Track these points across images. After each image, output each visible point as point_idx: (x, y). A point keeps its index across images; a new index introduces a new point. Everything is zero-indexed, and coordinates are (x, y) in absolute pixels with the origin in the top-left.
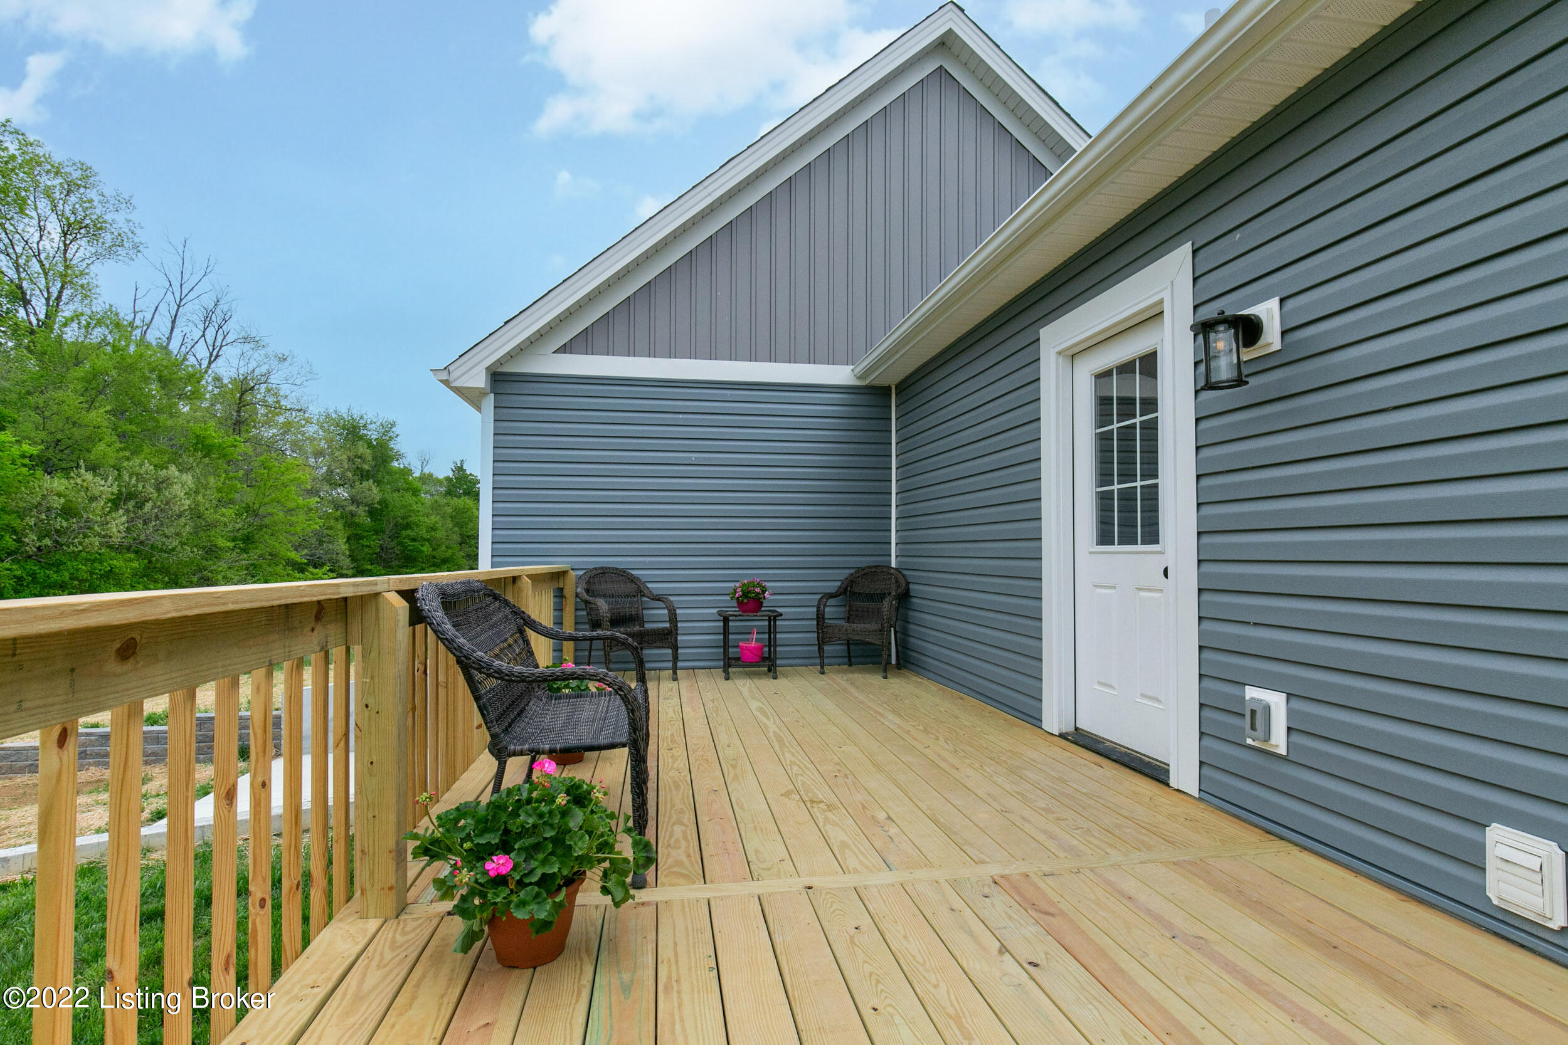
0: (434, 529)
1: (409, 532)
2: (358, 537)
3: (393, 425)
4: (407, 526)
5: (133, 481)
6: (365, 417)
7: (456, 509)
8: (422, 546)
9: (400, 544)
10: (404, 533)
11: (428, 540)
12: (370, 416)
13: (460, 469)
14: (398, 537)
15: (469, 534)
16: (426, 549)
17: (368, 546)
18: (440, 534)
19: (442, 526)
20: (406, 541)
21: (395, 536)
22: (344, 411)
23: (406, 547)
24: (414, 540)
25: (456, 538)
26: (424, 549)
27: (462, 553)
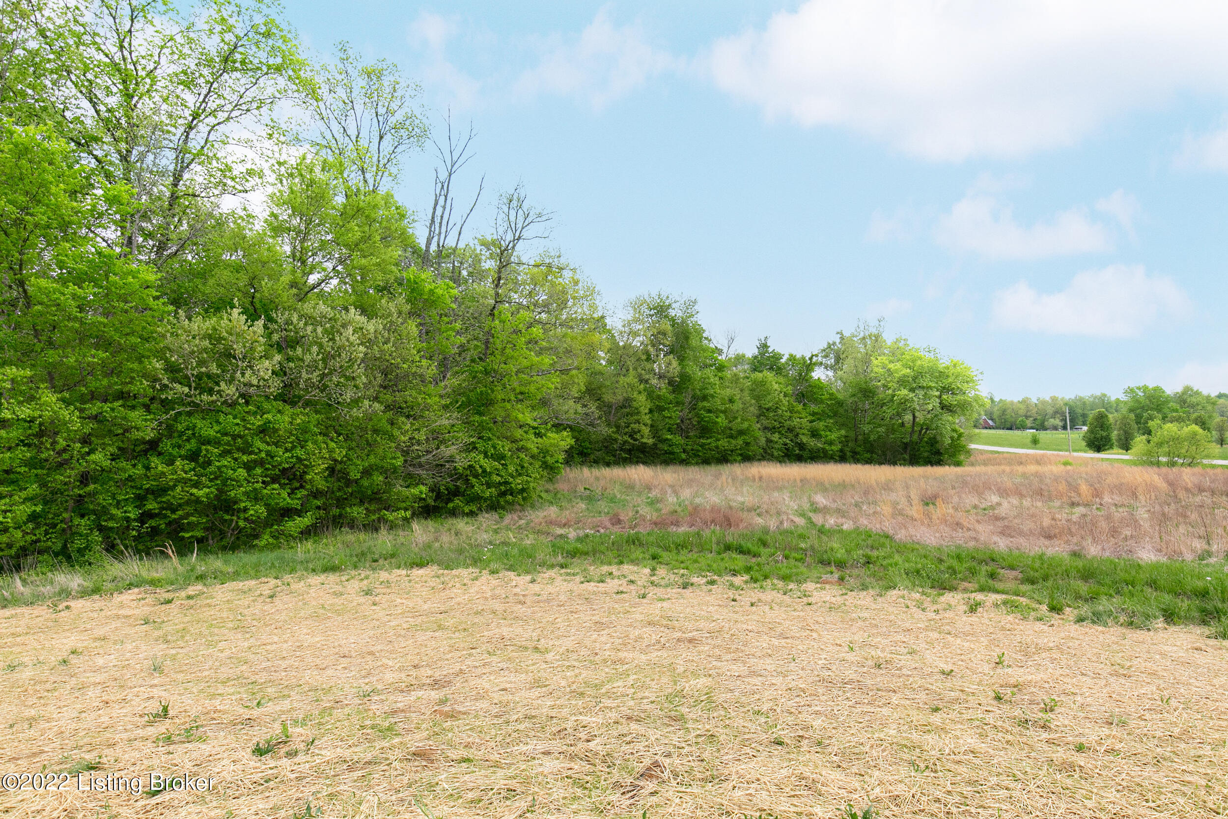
0: (731, 401)
1: (705, 404)
2: (660, 409)
3: (695, 302)
4: (704, 398)
5: (301, 324)
6: (670, 297)
7: (755, 382)
8: (717, 417)
9: (697, 415)
10: (701, 404)
11: (722, 412)
12: (674, 296)
13: (764, 346)
14: (695, 409)
15: (767, 406)
16: (721, 420)
17: (670, 418)
18: (737, 406)
19: (740, 399)
20: (702, 412)
21: (693, 408)
22: (654, 294)
23: (702, 419)
24: (709, 411)
25: (753, 410)
26: (719, 420)
27: (759, 426)
